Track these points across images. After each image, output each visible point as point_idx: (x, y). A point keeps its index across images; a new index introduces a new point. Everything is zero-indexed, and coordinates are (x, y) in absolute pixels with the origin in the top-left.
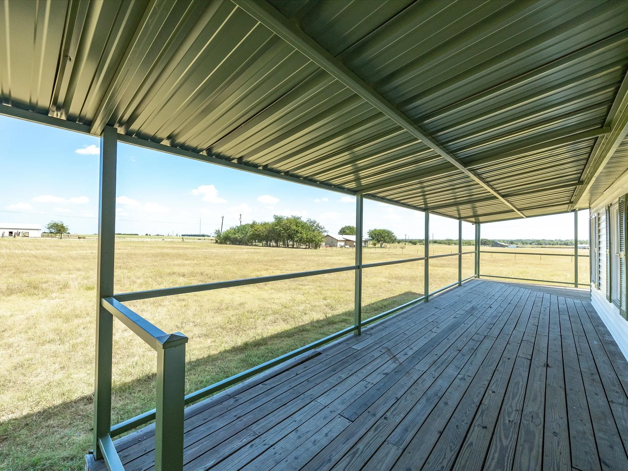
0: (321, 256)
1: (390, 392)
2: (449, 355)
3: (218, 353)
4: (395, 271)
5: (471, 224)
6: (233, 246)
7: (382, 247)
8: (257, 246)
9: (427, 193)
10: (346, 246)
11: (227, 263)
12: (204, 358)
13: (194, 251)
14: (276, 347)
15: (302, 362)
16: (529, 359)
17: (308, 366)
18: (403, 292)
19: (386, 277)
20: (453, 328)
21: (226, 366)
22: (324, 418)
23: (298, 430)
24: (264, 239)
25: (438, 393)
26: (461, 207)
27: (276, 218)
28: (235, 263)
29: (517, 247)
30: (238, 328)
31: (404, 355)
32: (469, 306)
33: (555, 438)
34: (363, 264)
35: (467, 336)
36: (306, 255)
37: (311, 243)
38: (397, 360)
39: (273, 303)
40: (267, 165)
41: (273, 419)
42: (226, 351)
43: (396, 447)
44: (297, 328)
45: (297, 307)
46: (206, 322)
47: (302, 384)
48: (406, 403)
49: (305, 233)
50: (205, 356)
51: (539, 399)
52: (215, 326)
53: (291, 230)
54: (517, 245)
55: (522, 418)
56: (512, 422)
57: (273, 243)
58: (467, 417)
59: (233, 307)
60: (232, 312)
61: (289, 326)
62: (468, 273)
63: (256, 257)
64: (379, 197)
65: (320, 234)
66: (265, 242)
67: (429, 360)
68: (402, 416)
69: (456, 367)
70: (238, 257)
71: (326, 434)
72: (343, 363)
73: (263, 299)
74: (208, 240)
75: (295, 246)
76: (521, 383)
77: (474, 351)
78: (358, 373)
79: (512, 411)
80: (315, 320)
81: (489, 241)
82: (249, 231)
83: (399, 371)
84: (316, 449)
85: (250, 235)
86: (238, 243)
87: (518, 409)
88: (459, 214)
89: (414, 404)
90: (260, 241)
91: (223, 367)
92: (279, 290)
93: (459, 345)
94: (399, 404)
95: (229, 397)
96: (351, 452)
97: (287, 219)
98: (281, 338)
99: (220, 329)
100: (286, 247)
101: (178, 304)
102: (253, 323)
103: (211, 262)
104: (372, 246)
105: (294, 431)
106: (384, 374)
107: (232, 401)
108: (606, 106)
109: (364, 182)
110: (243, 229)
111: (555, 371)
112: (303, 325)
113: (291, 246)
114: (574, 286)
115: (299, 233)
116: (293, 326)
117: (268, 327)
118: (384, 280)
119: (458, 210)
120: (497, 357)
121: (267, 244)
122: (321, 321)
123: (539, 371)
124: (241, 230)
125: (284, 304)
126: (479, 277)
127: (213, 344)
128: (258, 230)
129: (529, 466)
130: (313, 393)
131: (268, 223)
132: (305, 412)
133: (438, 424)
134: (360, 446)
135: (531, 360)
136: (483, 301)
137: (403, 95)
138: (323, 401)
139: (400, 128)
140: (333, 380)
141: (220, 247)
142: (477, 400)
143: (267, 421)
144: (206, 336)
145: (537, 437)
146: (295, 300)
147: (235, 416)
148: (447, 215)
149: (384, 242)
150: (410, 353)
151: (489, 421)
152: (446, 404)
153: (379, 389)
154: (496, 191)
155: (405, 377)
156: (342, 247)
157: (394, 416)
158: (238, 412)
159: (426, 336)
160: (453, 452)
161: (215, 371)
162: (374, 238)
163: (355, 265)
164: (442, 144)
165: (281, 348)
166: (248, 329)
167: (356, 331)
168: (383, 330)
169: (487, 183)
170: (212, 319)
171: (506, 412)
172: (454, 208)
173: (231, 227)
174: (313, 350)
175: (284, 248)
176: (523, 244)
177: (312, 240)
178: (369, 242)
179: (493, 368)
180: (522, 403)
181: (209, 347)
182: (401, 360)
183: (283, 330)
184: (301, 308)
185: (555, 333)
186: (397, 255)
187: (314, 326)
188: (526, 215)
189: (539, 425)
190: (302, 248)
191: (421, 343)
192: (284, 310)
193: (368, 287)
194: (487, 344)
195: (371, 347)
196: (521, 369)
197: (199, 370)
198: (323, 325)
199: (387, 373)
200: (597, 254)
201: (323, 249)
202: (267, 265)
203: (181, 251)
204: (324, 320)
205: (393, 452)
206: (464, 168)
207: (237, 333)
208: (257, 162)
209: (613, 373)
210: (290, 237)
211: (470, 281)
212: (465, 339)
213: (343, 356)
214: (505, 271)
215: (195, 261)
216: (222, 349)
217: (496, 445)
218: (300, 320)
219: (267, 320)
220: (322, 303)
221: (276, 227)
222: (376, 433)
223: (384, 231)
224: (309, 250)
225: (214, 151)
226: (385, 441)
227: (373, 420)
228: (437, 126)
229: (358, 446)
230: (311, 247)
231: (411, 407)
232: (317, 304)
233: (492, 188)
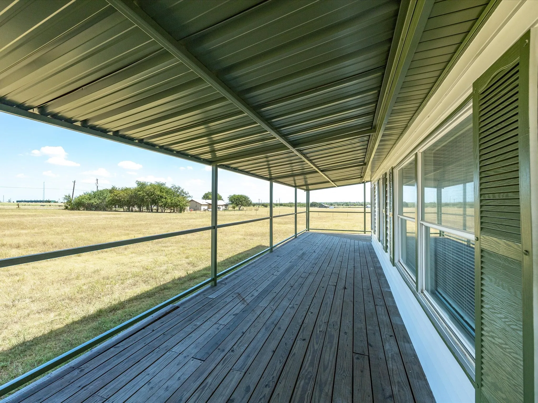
0: (185, 219)
1: (238, 329)
2: (285, 291)
3: (63, 326)
4: (249, 229)
5: (304, 191)
6: (88, 212)
7: (240, 209)
8: (117, 211)
9: (271, 166)
10: (209, 210)
11: (80, 230)
12: (44, 335)
13: (35, 218)
14: (135, 309)
15: (160, 318)
16: (335, 286)
17: (165, 321)
18: (255, 246)
19: (242, 235)
20: (288, 270)
21: (74, 338)
22: (178, 365)
23: (150, 382)
24: (125, 205)
25: (274, 322)
26: (296, 178)
27: (139, 183)
28: (89, 229)
29: (335, 207)
30: (91, 296)
31: (251, 296)
32: (301, 252)
33: (345, 336)
34: (218, 225)
35: (297, 275)
36: (170, 219)
37: (176, 207)
38: (245, 301)
39: (134, 266)
40: (118, 131)
41: (124, 378)
42: (74, 323)
43: (239, 372)
44: (158, 287)
45: (158, 268)
46: (49, 295)
47: (158, 338)
48: (249, 335)
49: (170, 199)
50: (46, 332)
51: (338, 312)
52: (61, 299)
53: (155, 195)
54: (334, 206)
55: (328, 327)
56: (321, 331)
57: (136, 208)
58: (293, 335)
59: (86, 276)
60: (83, 281)
61: (149, 286)
62: (302, 228)
63: (116, 223)
64: (232, 168)
65: (185, 199)
66: (127, 208)
67: (270, 297)
68: (246, 345)
69: (288, 299)
70: (94, 223)
71: (179, 378)
72: (200, 312)
73: (122, 264)
74: (55, 206)
75: (160, 211)
76: (329, 303)
77: (302, 285)
78: (211, 318)
79: (322, 323)
80: (177, 278)
81: (317, 203)
82: (108, 196)
83: (246, 311)
84: (168, 394)
85: (109, 201)
86: (94, 209)
87: (326, 321)
88: (295, 183)
89: (256, 334)
90: (121, 206)
91: (70, 339)
92: (140, 253)
93: (292, 282)
94: (244, 336)
95: (73, 369)
96: (201, 387)
97: (150, 185)
98: (141, 299)
99: (67, 301)
100: (150, 212)
101: (8, 280)
102: (109, 289)
103: (58, 230)
104: (232, 209)
105: (147, 384)
106: (234, 315)
107: (76, 372)
108: (372, 116)
109: (219, 154)
110: (101, 194)
111: (349, 291)
112: (165, 284)
113: (155, 211)
114: (363, 233)
115: (163, 198)
116: (154, 286)
117: (127, 290)
118: (240, 237)
119: (294, 180)
120: (315, 287)
121: (129, 209)
122: (183, 277)
123: (340, 292)
124: (98, 196)
125: (146, 266)
126: (309, 231)
127: (57, 318)
128: (118, 195)
129: (329, 359)
130: (168, 345)
131: (130, 189)
132: (159, 363)
133: (273, 345)
134: (209, 380)
135: (336, 286)
136: (310, 248)
137: (243, 85)
138: (177, 349)
139: (241, 112)
140: (188, 329)
141: (71, 213)
142: (300, 321)
143: (117, 383)
144: (49, 310)
145: (335, 338)
146: (157, 262)
147: (80, 386)
148: (287, 184)
149: (242, 206)
150: (256, 294)
151: (306, 334)
152: (280, 328)
153: (229, 329)
154: (317, 167)
155: (250, 314)
156: (205, 210)
157: (240, 347)
158: (83, 382)
159: (269, 279)
160: (281, 364)
161: (59, 346)
162: (233, 202)
163: (211, 226)
164: (277, 129)
165: (140, 309)
166: (103, 296)
167: (213, 283)
168: (235, 279)
169: (310, 161)
170: (57, 291)
171: (319, 325)
172: (291, 179)
173: (85, 192)
174: (171, 305)
175: (147, 213)
176: (338, 205)
177: (177, 205)
178: (229, 206)
179: (312, 296)
180: (328, 317)
181: (52, 322)
182: (248, 301)
183: (144, 292)
184: (164, 268)
185: (351, 266)
186: (251, 216)
187: (175, 284)
188: (338, 185)
189: (337, 330)
190: (167, 212)
191: (265, 285)
192: (145, 272)
193: (227, 244)
194: (311, 279)
195: (225, 294)
196: (330, 293)
197: (37, 348)
198: (185, 282)
199: (236, 313)
200: (374, 211)
201: (187, 213)
202: (128, 230)
203: (15, 220)
204: (185, 277)
205: (237, 376)
206: (293, 148)
207: (90, 301)
208: (106, 127)
209: (379, 287)
210: (154, 202)
211: (303, 234)
212: (296, 278)
213: (199, 306)
214: (327, 225)
215: (36, 230)
216: (69, 321)
217: (310, 351)
218: (162, 280)
219: (126, 284)
220: (184, 261)
221: (139, 193)
222: (224, 365)
223: (242, 196)
224: (174, 214)
225: (50, 110)
226: (231, 369)
227: (223, 354)
228: (271, 114)
229: (207, 380)
230: (175, 211)
231: (253, 337)
232: (180, 263)
233: (315, 165)
